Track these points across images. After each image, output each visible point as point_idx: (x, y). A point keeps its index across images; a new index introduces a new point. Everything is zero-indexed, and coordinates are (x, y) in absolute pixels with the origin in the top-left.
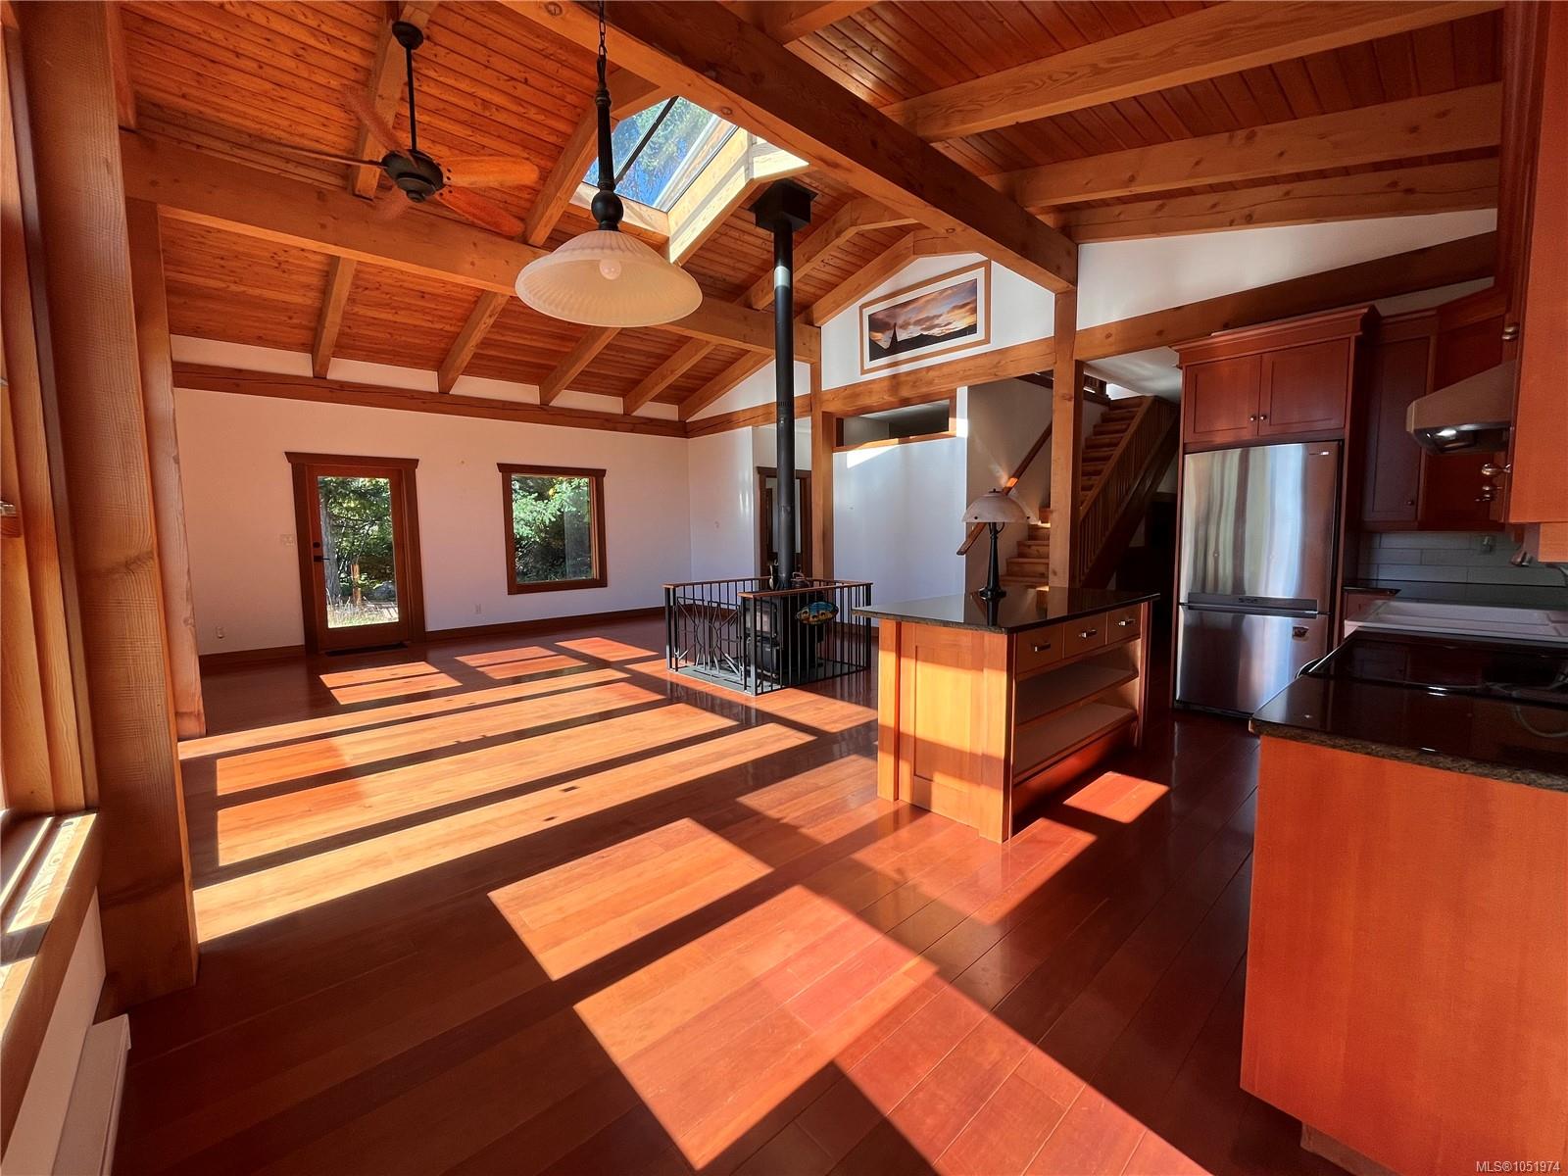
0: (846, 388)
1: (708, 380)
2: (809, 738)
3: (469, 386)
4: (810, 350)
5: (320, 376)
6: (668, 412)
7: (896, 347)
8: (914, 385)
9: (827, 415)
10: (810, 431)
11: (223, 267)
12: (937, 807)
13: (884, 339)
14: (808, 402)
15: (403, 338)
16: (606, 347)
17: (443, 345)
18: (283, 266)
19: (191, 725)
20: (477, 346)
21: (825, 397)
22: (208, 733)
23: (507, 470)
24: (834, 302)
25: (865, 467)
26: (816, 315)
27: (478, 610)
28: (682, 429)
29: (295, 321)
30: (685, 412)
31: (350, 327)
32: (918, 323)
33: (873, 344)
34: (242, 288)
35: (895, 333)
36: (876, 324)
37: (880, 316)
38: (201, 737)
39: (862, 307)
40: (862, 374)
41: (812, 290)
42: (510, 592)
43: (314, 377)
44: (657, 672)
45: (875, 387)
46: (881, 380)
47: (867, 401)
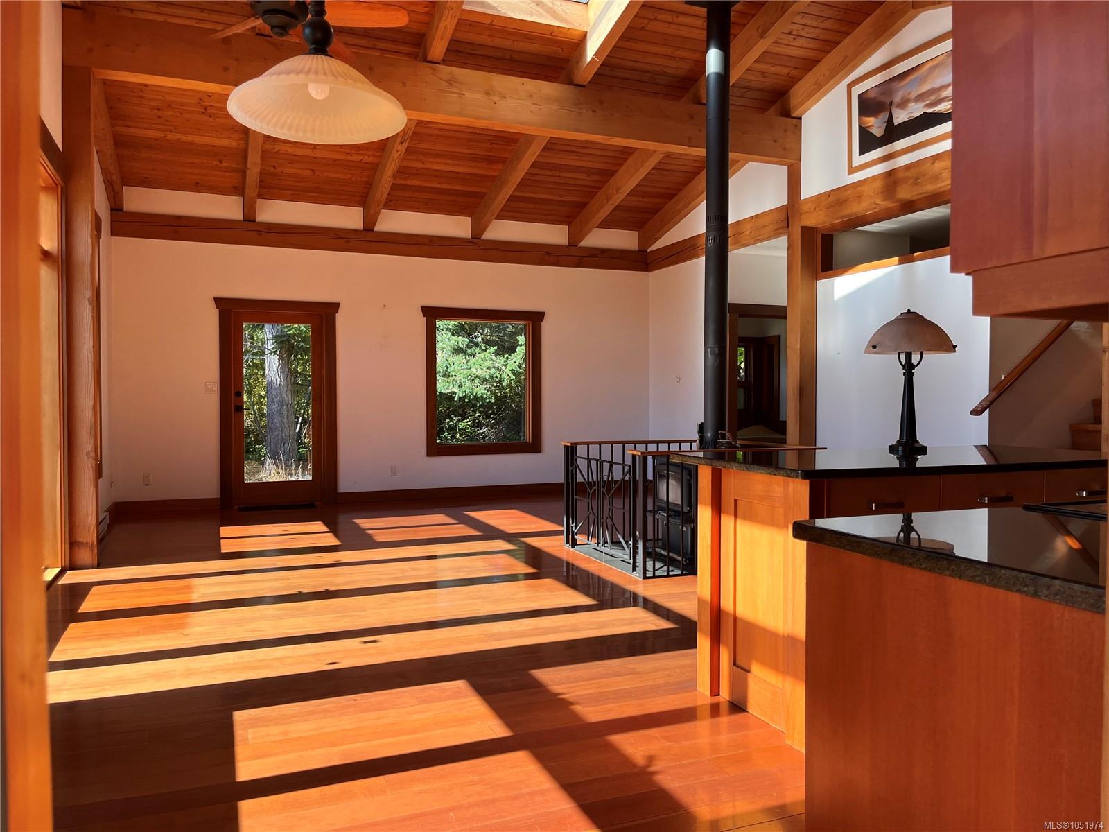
0: (829, 193)
1: (671, 196)
2: (664, 625)
3: (396, 221)
4: (785, 149)
5: (249, 218)
6: (624, 239)
7: (894, 132)
8: (916, 182)
9: (807, 232)
10: (785, 254)
11: (159, 117)
12: (755, 707)
13: (876, 126)
14: (784, 215)
15: (325, 174)
16: (533, 166)
17: (364, 179)
18: (209, 111)
19: (85, 556)
20: (394, 176)
21: (805, 208)
22: (99, 566)
23: (432, 314)
24: (815, 84)
25: (854, 298)
26: (793, 102)
27: (394, 472)
28: (642, 261)
29: (224, 164)
30: (645, 240)
31: (274, 167)
32: (920, 98)
33: (863, 131)
34: (178, 136)
35: (891, 113)
36: (868, 106)
37: (872, 95)
38: (93, 568)
39: (850, 86)
40: (850, 173)
41: (785, 71)
42: (429, 454)
43: (244, 220)
44: (548, 547)
45: (866, 189)
46: (873, 179)
47: (856, 209)
